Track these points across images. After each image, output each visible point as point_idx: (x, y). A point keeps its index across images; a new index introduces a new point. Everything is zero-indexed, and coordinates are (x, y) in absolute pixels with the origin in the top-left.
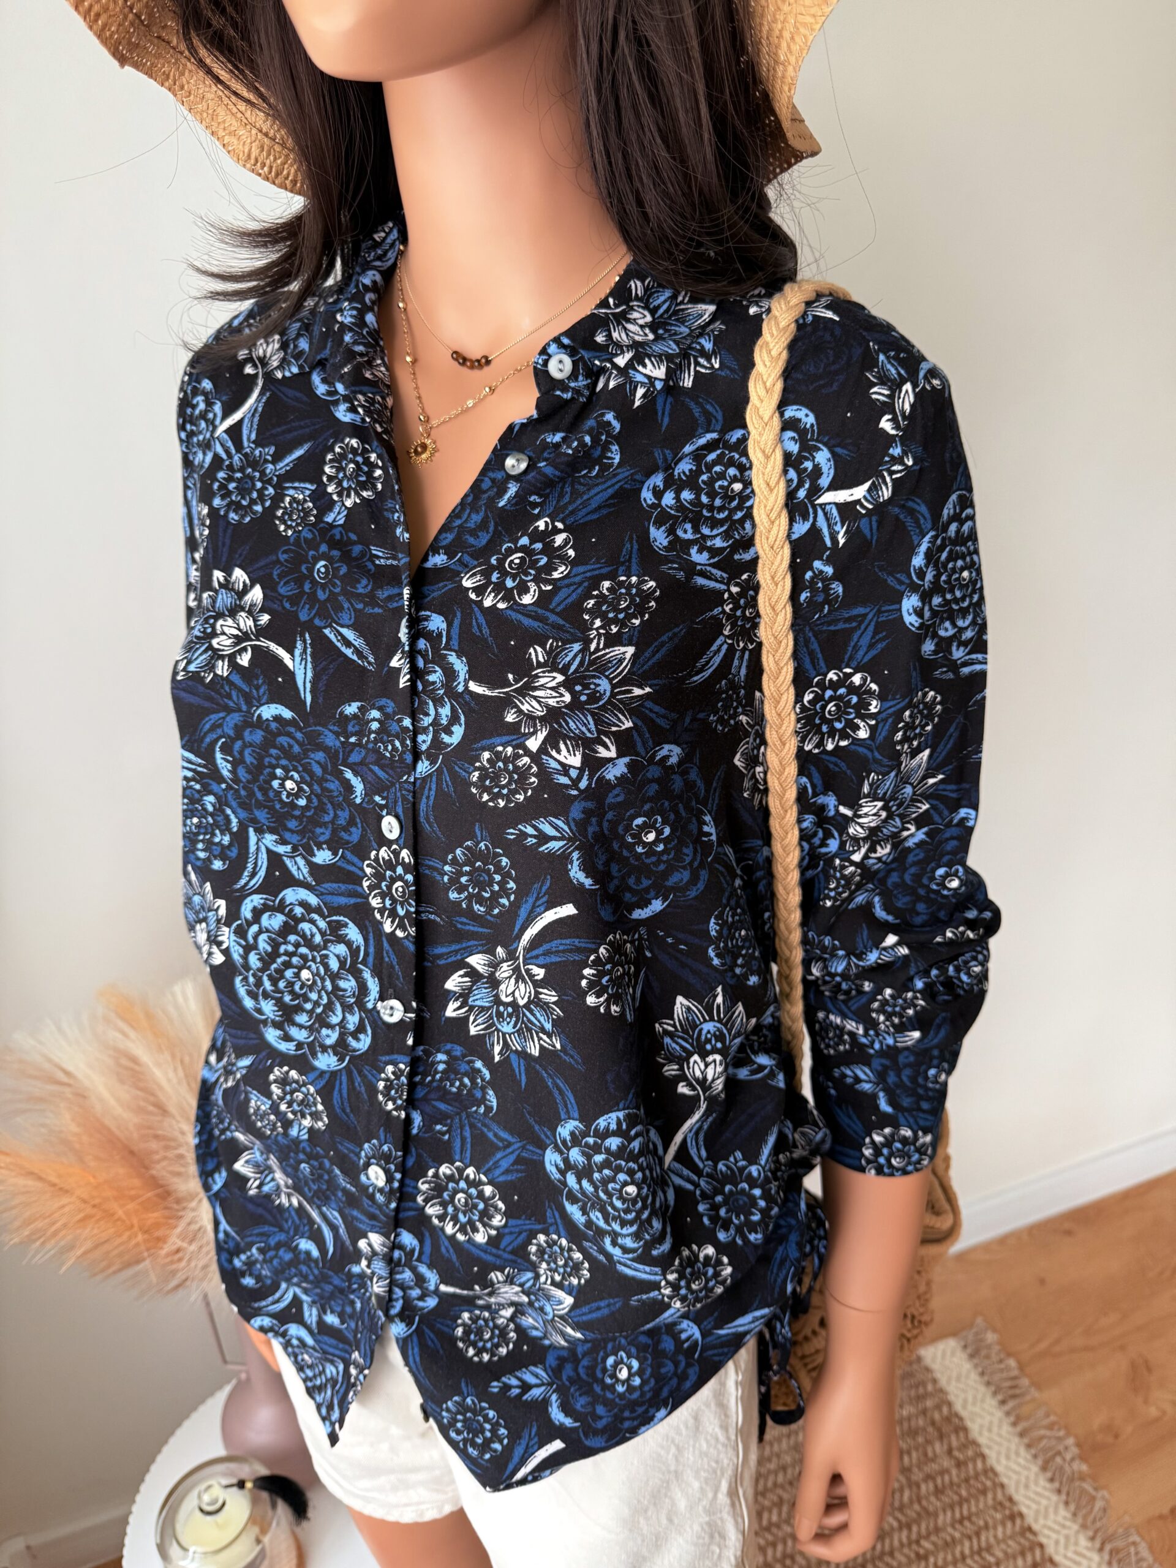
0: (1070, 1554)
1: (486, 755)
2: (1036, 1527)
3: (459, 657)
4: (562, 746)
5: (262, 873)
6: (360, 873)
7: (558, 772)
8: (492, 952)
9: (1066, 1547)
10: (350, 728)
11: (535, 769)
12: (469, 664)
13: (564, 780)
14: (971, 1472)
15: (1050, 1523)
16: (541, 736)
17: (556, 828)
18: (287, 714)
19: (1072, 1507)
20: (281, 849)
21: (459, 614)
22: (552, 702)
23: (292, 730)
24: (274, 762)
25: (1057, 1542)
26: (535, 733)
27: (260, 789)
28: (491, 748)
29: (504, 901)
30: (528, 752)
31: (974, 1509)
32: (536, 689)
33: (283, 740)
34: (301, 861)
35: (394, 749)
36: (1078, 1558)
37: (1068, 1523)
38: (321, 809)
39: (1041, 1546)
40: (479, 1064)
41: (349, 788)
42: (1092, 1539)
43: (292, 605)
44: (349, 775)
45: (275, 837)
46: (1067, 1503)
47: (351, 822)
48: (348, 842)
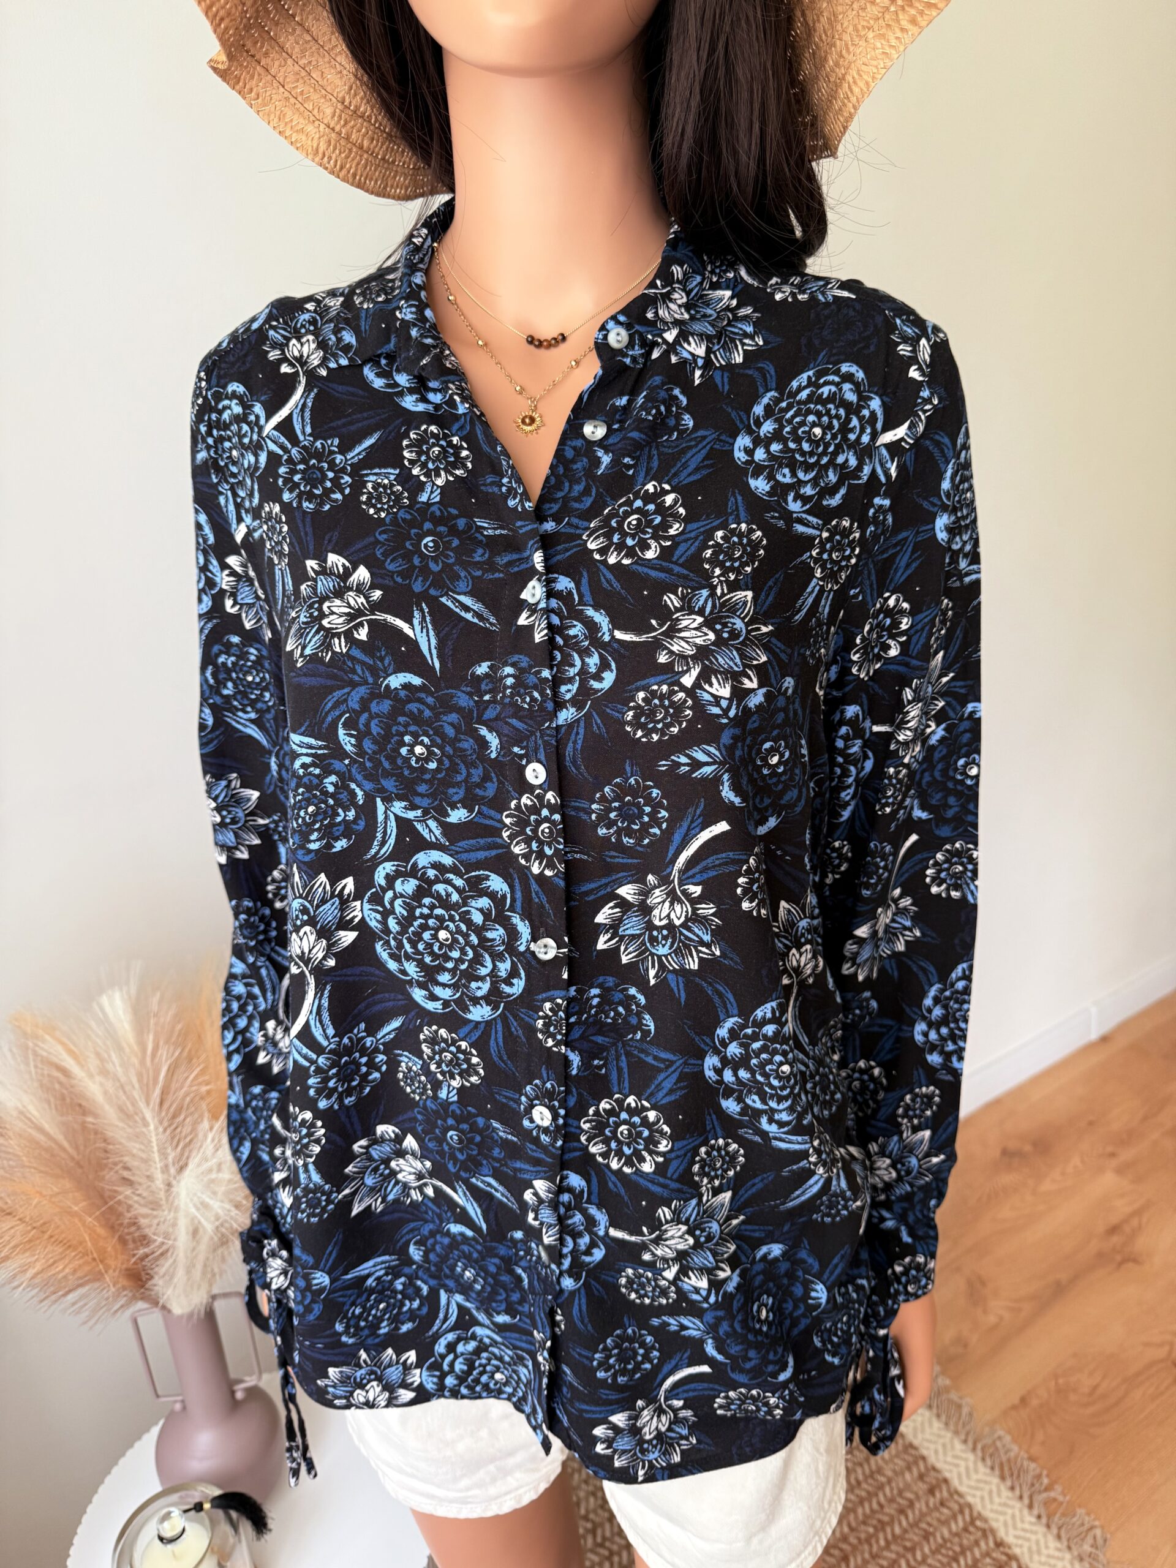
0: (949, 1459)
1: (641, 695)
2: (916, 1442)
3: (596, 610)
4: (714, 680)
5: (392, 841)
6: (499, 825)
7: (710, 703)
8: (643, 881)
9: (945, 1454)
10: (483, 687)
11: (690, 702)
12: (608, 614)
13: (716, 710)
15: (927, 1436)
16: (695, 673)
17: (708, 754)
18: (417, 681)
19: (943, 1418)
20: (411, 815)
21: (585, 574)
22: (699, 641)
23: (423, 695)
24: (402, 729)
25: (936, 1452)
26: (688, 670)
27: (387, 758)
28: (645, 688)
29: (656, 831)
30: (683, 688)
32: (681, 630)
33: (413, 707)
34: (432, 824)
35: (533, 699)
36: (956, 1461)
37: (943, 1433)
38: (453, 769)
39: (924, 1458)
40: (633, 991)
41: (484, 744)
42: (965, 1442)
43: (404, 579)
44: (484, 731)
45: (403, 804)
46: (938, 1416)
47: (486, 778)
48: (483, 798)
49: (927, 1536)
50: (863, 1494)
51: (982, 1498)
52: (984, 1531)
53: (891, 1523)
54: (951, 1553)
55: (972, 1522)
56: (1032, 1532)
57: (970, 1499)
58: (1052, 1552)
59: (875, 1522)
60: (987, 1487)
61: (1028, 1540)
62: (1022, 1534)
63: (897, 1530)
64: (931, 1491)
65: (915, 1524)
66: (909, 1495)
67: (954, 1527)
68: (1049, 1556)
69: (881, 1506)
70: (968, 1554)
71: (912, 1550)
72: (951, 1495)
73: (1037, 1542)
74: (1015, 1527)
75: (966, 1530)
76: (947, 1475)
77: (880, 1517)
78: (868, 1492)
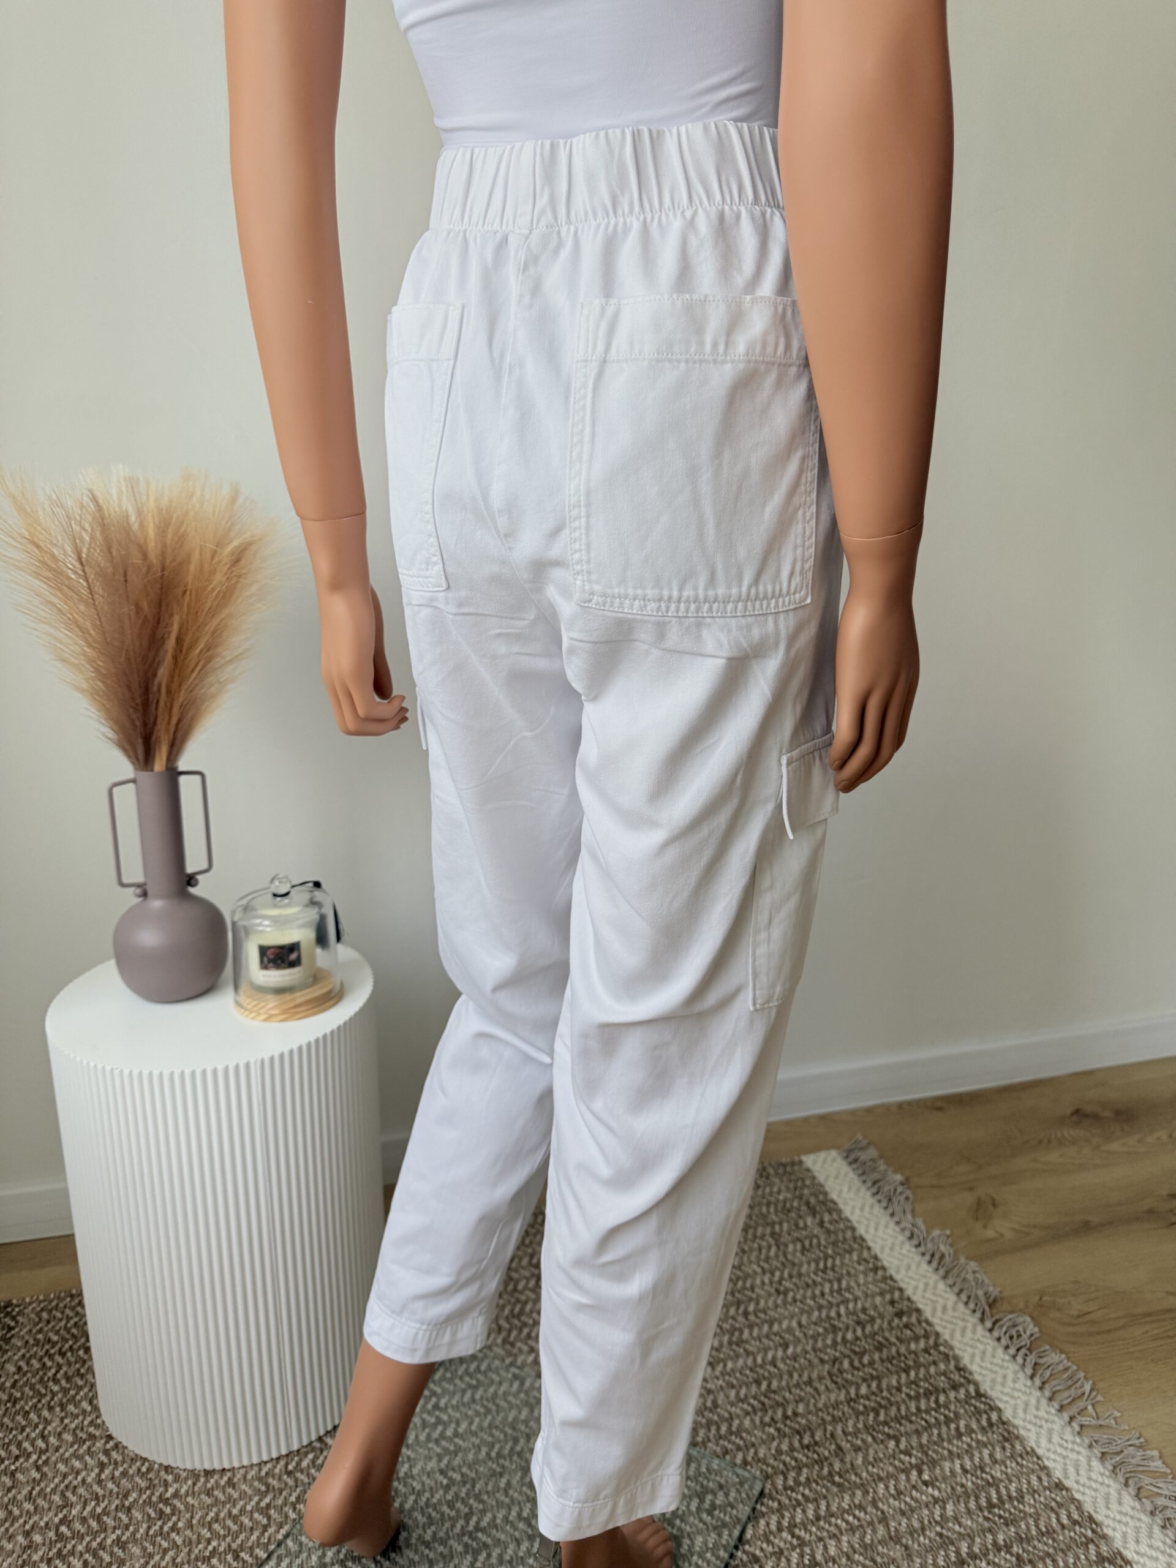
2: (896, 1277)
9: (925, 1290)
14: (841, 1238)
15: (910, 1274)
25: (916, 1288)
31: (838, 1262)
36: (935, 1299)
39: (901, 1290)
49: (880, 1347)
50: (825, 1303)
51: (953, 1331)
52: (947, 1356)
53: (847, 1328)
54: (902, 1365)
55: (936, 1345)
56: (1002, 1367)
57: (938, 1329)
58: (1017, 1386)
59: (827, 1325)
60: (961, 1323)
61: (995, 1372)
62: (989, 1366)
63: (849, 1336)
64: (899, 1314)
65: (873, 1335)
66: (872, 1313)
67: (913, 1346)
68: (1014, 1389)
69: (839, 1315)
70: (922, 1371)
71: (861, 1355)
72: (919, 1322)
73: (1005, 1377)
74: (982, 1360)
75: (926, 1351)
76: (921, 1306)
77: (836, 1323)
78: (831, 1304)
